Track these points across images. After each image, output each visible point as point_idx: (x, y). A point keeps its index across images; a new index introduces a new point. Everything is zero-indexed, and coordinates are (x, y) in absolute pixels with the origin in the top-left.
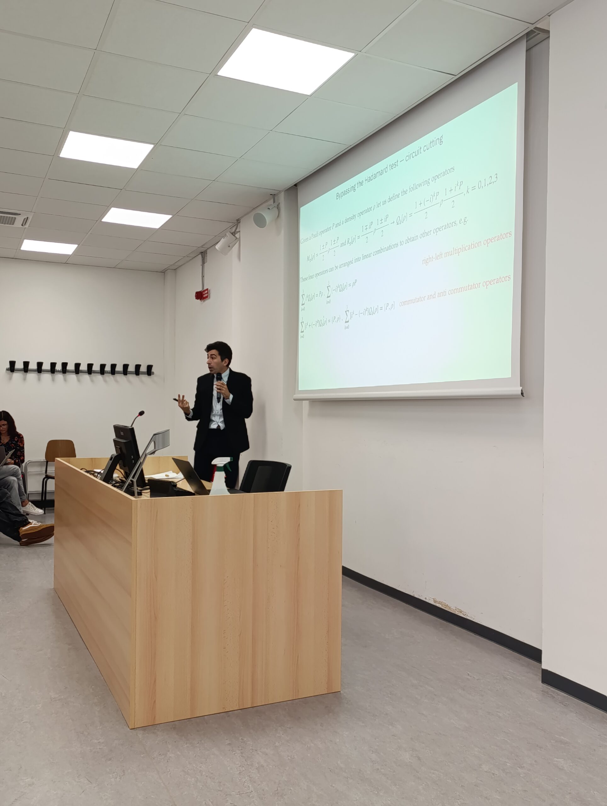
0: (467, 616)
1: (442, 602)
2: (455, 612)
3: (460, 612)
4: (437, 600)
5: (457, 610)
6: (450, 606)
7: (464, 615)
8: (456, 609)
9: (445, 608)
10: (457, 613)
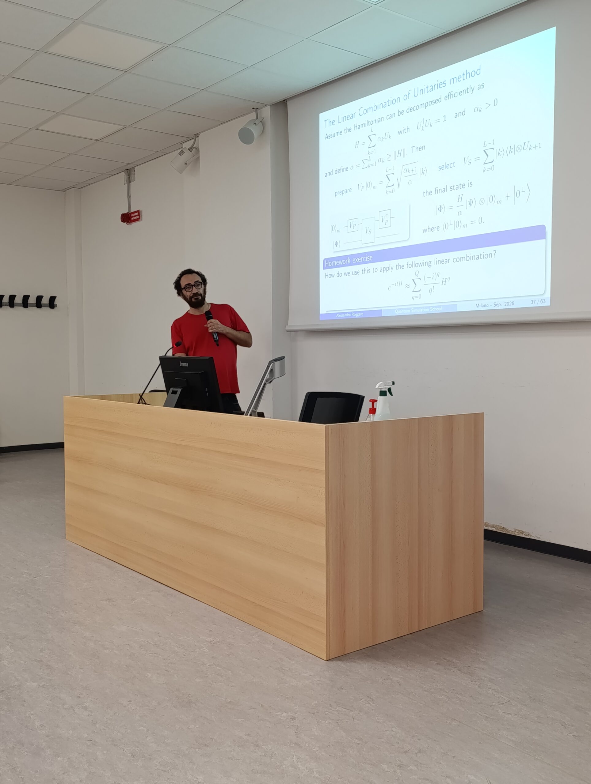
0: (531, 536)
1: (496, 525)
2: (514, 533)
3: (521, 533)
4: (490, 524)
5: (518, 531)
6: (507, 529)
7: (527, 536)
8: (515, 531)
9: (502, 531)
10: (516, 534)
